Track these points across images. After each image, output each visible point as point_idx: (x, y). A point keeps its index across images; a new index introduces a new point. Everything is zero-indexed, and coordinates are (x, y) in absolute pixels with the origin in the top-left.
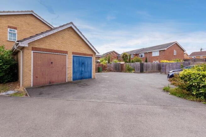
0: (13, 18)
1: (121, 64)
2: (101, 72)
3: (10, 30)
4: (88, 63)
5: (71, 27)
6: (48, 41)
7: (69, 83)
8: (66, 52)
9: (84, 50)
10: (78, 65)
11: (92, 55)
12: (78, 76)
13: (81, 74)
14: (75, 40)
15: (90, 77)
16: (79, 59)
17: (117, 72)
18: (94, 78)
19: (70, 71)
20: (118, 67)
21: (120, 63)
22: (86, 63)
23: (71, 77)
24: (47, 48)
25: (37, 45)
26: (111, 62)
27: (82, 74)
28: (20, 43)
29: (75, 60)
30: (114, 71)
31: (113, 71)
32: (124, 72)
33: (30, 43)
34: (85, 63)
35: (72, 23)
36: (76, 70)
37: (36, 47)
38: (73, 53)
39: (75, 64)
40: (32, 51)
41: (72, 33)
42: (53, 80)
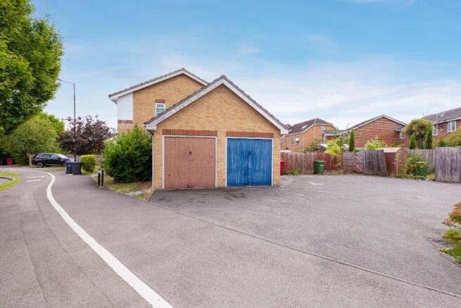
0: (161, 87)
1: (387, 154)
2: (322, 174)
3: (158, 106)
4: (261, 152)
5: (223, 85)
6: (184, 117)
7: (221, 189)
8: (215, 133)
9: (252, 126)
10: (239, 157)
11: (271, 135)
12: (238, 177)
13: (246, 174)
14: (232, 108)
15: (268, 183)
16: (241, 145)
17: (373, 175)
18: (278, 186)
19: (222, 168)
20: (375, 162)
21: (383, 150)
22: (258, 153)
23: (224, 179)
24: (182, 129)
25: (169, 126)
26: (358, 149)
27: (248, 174)
28: (147, 125)
29: (232, 146)
30: (366, 174)
31: (360, 173)
32: (396, 177)
33: (160, 123)
34: (255, 153)
35: (223, 77)
36: (234, 166)
37: (168, 128)
38: (228, 134)
39: (232, 154)
40: (163, 136)
41: (225, 96)
42: (193, 181)
